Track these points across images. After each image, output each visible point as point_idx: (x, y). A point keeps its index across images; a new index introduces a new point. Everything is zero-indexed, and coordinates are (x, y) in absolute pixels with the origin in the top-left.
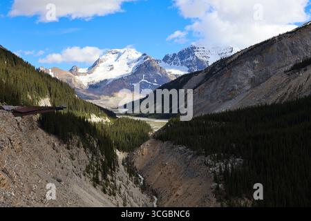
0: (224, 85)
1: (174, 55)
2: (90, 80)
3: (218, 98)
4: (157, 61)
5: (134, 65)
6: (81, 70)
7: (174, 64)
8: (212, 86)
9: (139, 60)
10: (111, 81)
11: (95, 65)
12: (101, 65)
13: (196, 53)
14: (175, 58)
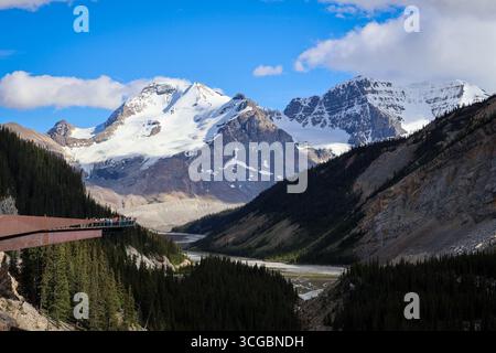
0: (478, 176)
1: (315, 100)
2: (99, 159)
3: (459, 211)
4: (271, 114)
5: (211, 122)
6: (76, 133)
7: (314, 123)
8: (443, 179)
9: (224, 110)
10: (152, 163)
11: (114, 119)
12: (127, 120)
13: (370, 97)
14: (316, 110)
